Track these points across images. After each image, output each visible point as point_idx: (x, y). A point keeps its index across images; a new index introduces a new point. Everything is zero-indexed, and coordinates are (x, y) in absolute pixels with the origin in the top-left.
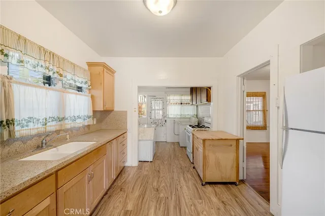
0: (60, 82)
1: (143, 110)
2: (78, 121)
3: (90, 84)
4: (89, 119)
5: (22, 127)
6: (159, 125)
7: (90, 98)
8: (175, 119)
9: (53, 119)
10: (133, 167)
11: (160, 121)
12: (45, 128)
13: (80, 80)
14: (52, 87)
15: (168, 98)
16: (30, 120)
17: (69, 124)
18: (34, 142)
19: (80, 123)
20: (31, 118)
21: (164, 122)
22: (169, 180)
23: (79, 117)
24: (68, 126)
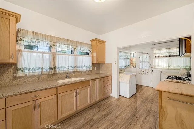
0: (76, 52)
1: (133, 63)
2: (84, 68)
3: (91, 50)
4: (90, 68)
5: (60, 69)
6: (146, 73)
7: (91, 57)
8: (162, 70)
9: (72, 67)
10: (114, 98)
11: (147, 71)
12: (68, 70)
13: (85, 49)
14: (73, 54)
15: (154, 52)
16: (62, 67)
17: (79, 69)
18: (64, 75)
19: (84, 69)
20: (62, 66)
21: (151, 72)
22: (130, 115)
23: (84, 66)
24: (78, 70)
